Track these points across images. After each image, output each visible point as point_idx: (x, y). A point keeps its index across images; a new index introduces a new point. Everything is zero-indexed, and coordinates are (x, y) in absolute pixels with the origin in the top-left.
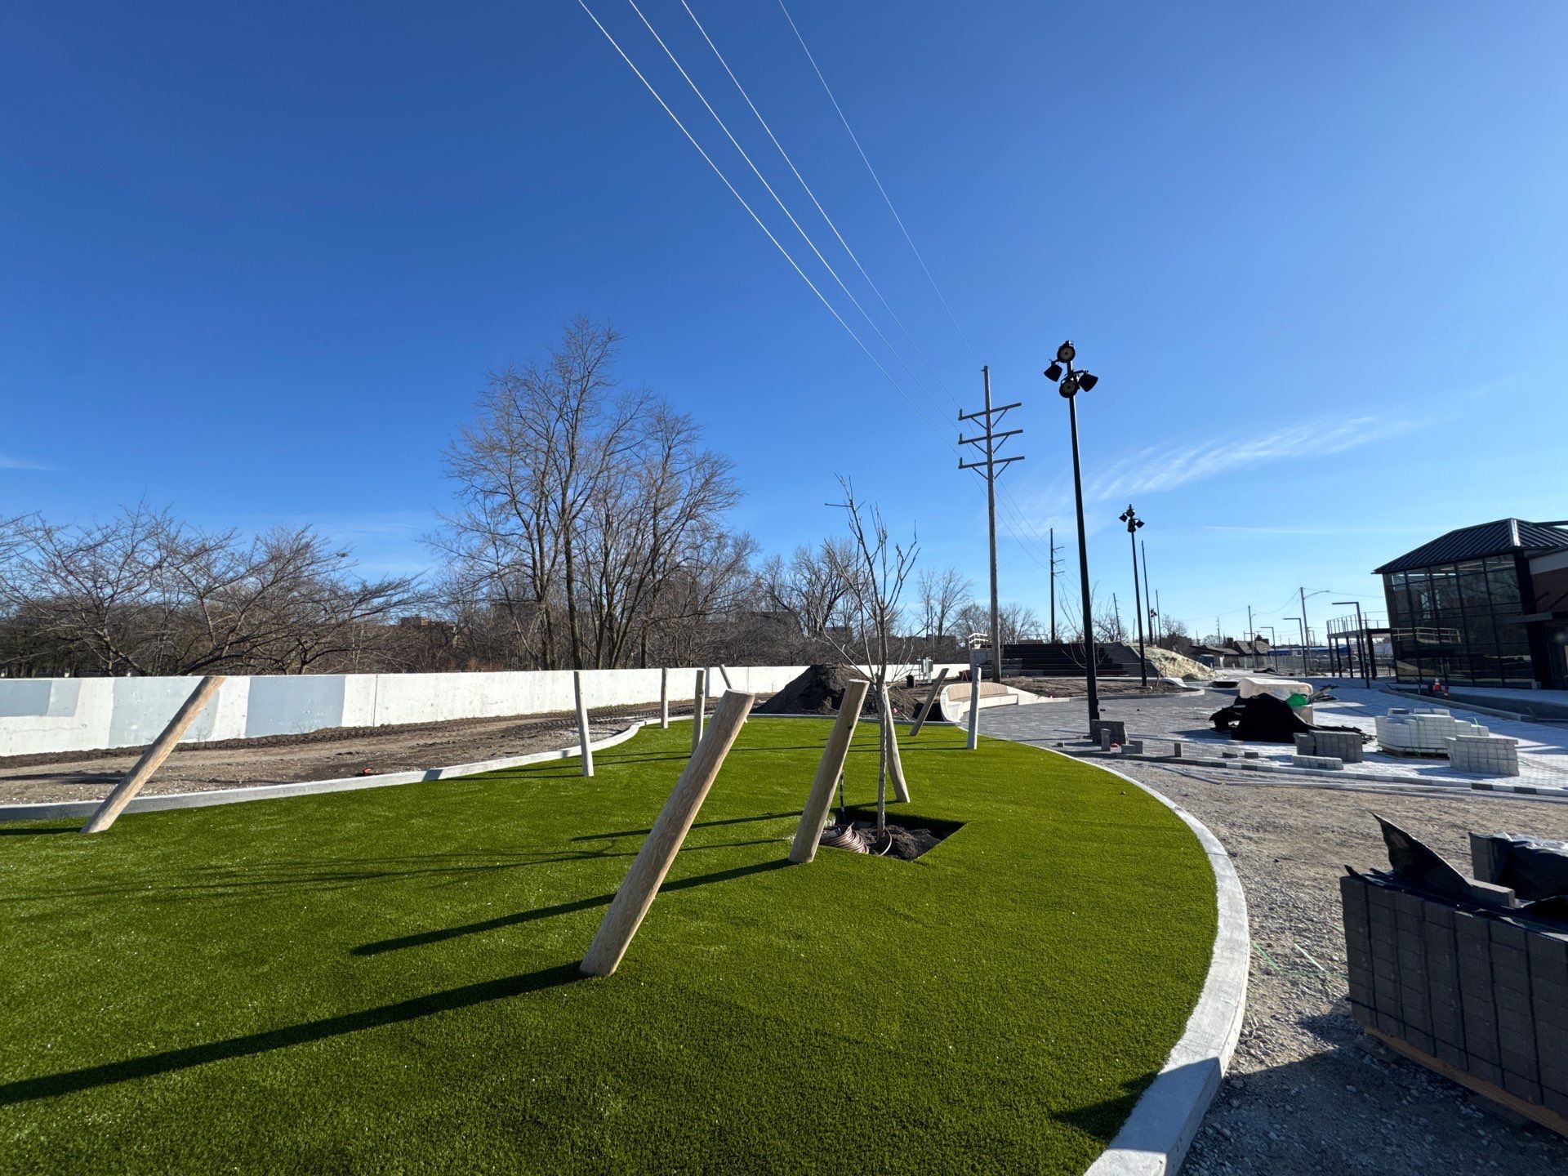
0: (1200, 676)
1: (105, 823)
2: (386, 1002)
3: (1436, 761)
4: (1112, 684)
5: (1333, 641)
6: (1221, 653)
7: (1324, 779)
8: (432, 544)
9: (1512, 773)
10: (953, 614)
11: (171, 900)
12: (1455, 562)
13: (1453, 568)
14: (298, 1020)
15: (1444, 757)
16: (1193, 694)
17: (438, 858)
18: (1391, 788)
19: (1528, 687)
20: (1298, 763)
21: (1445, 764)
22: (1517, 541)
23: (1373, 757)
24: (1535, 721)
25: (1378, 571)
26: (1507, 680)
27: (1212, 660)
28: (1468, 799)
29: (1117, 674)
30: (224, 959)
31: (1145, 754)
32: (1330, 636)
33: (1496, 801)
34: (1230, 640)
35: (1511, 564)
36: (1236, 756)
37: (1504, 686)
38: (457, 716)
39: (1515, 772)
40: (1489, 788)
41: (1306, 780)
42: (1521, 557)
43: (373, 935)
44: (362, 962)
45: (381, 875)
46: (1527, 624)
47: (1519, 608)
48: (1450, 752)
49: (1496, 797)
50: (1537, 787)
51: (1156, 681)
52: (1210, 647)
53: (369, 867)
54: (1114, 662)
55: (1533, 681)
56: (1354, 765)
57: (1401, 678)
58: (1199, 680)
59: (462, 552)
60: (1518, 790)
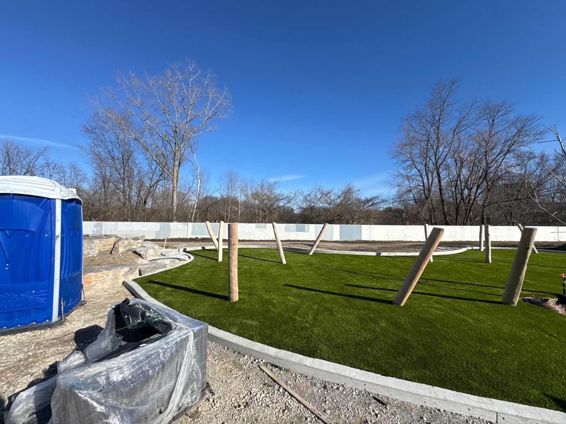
1: (311, 253)
2: (348, 294)
11: (318, 268)
14: (332, 291)
17: (372, 273)
30: (324, 279)
38: (396, 240)
43: (350, 283)
44: (346, 287)
45: (357, 273)
53: (355, 271)
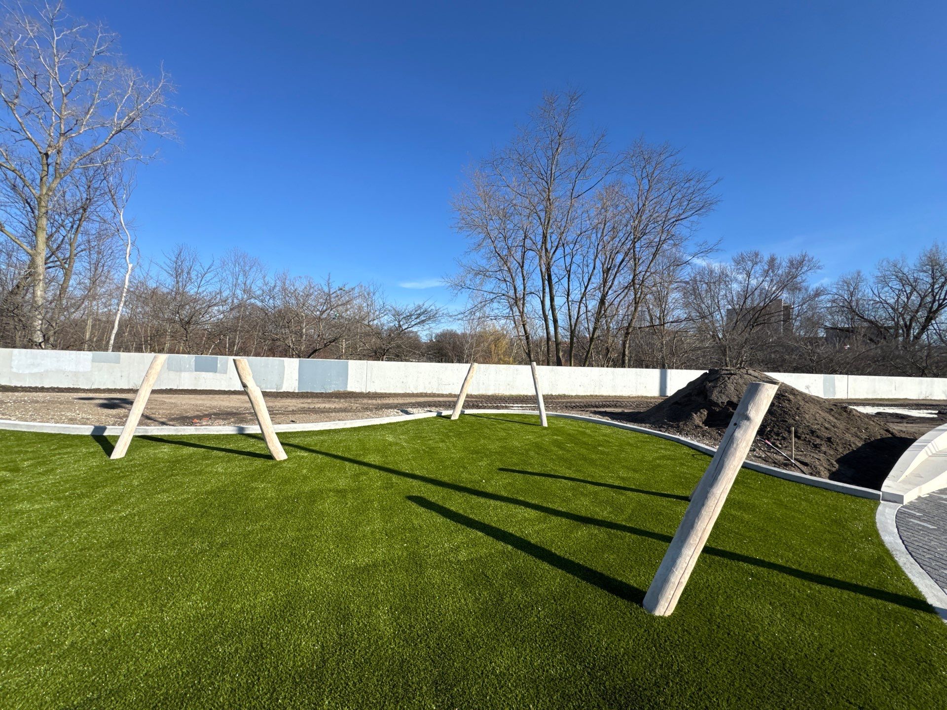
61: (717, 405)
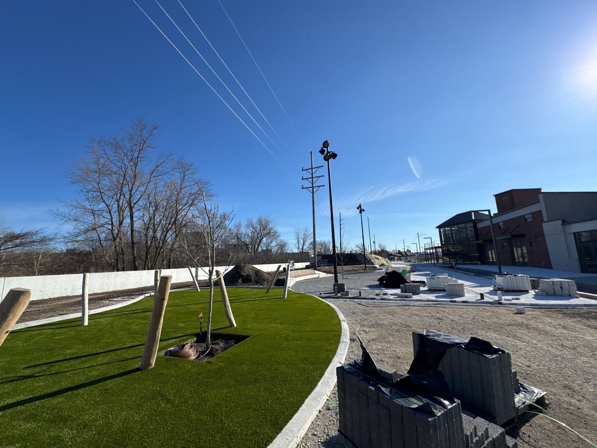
0: (386, 264)
3: (443, 292)
4: (355, 268)
5: (426, 250)
6: (396, 256)
7: (406, 302)
8: (54, 214)
9: (463, 296)
10: (308, 244)
12: (457, 224)
13: (457, 226)
15: (444, 290)
16: (381, 271)
18: (426, 304)
19: (477, 264)
20: (399, 296)
21: (445, 293)
22: (473, 218)
23: (424, 292)
24: (477, 276)
25: (437, 227)
26: (473, 262)
27: (393, 258)
28: (448, 306)
29: (359, 264)
31: (350, 296)
32: (425, 249)
33: (456, 306)
34: (399, 251)
35: (472, 225)
36: (380, 295)
37: (472, 264)
38: (57, 296)
39: (463, 295)
40: (455, 302)
41: (399, 303)
42: (475, 223)
46: (477, 244)
47: (475, 239)
48: (446, 289)
49: (456, 305)
50: (468, 300)
51: (370, 267)
52: (393, 254)
54: (359, 260)
55: (479, 262)
56: (417, 295)
57: (444, 263)
58: (385, 265)
59: (71, 218)
60: (463, 302)
61: (244, 276)
